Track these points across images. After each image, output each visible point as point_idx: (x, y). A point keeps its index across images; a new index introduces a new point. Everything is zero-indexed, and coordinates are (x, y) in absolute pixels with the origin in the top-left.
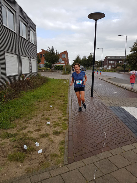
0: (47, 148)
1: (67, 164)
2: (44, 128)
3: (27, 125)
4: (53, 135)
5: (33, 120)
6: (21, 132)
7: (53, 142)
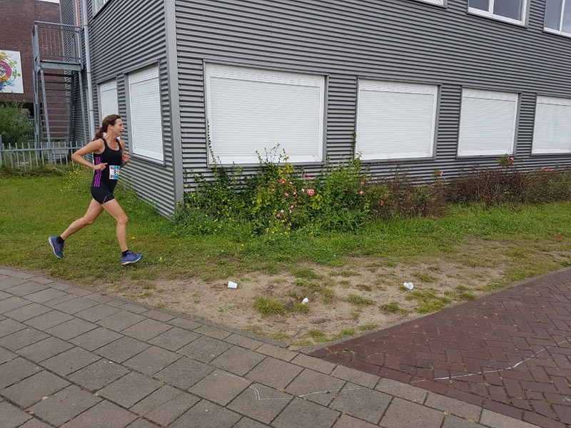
0: (329, 320)
1: (305, 354)
2: (385, 290)
3: (362, 273)
4: (378, 309)
5: (389, 269)
6: (333, 277)
7: (356, 318)
